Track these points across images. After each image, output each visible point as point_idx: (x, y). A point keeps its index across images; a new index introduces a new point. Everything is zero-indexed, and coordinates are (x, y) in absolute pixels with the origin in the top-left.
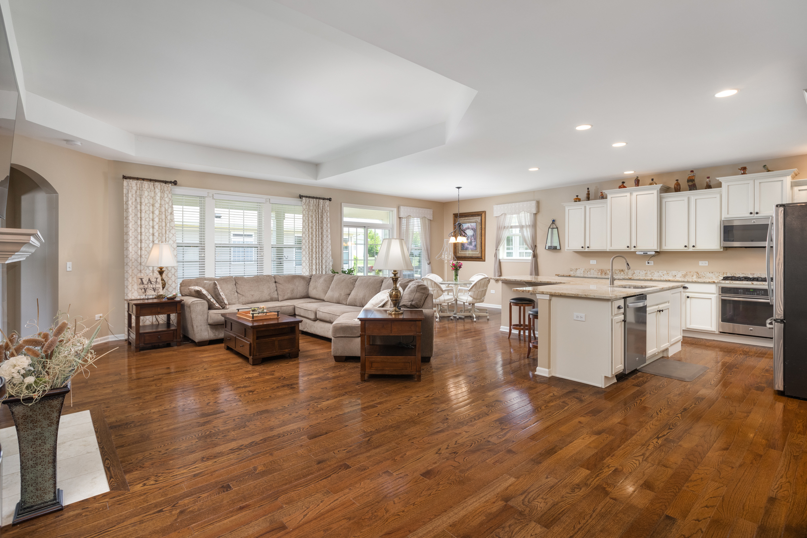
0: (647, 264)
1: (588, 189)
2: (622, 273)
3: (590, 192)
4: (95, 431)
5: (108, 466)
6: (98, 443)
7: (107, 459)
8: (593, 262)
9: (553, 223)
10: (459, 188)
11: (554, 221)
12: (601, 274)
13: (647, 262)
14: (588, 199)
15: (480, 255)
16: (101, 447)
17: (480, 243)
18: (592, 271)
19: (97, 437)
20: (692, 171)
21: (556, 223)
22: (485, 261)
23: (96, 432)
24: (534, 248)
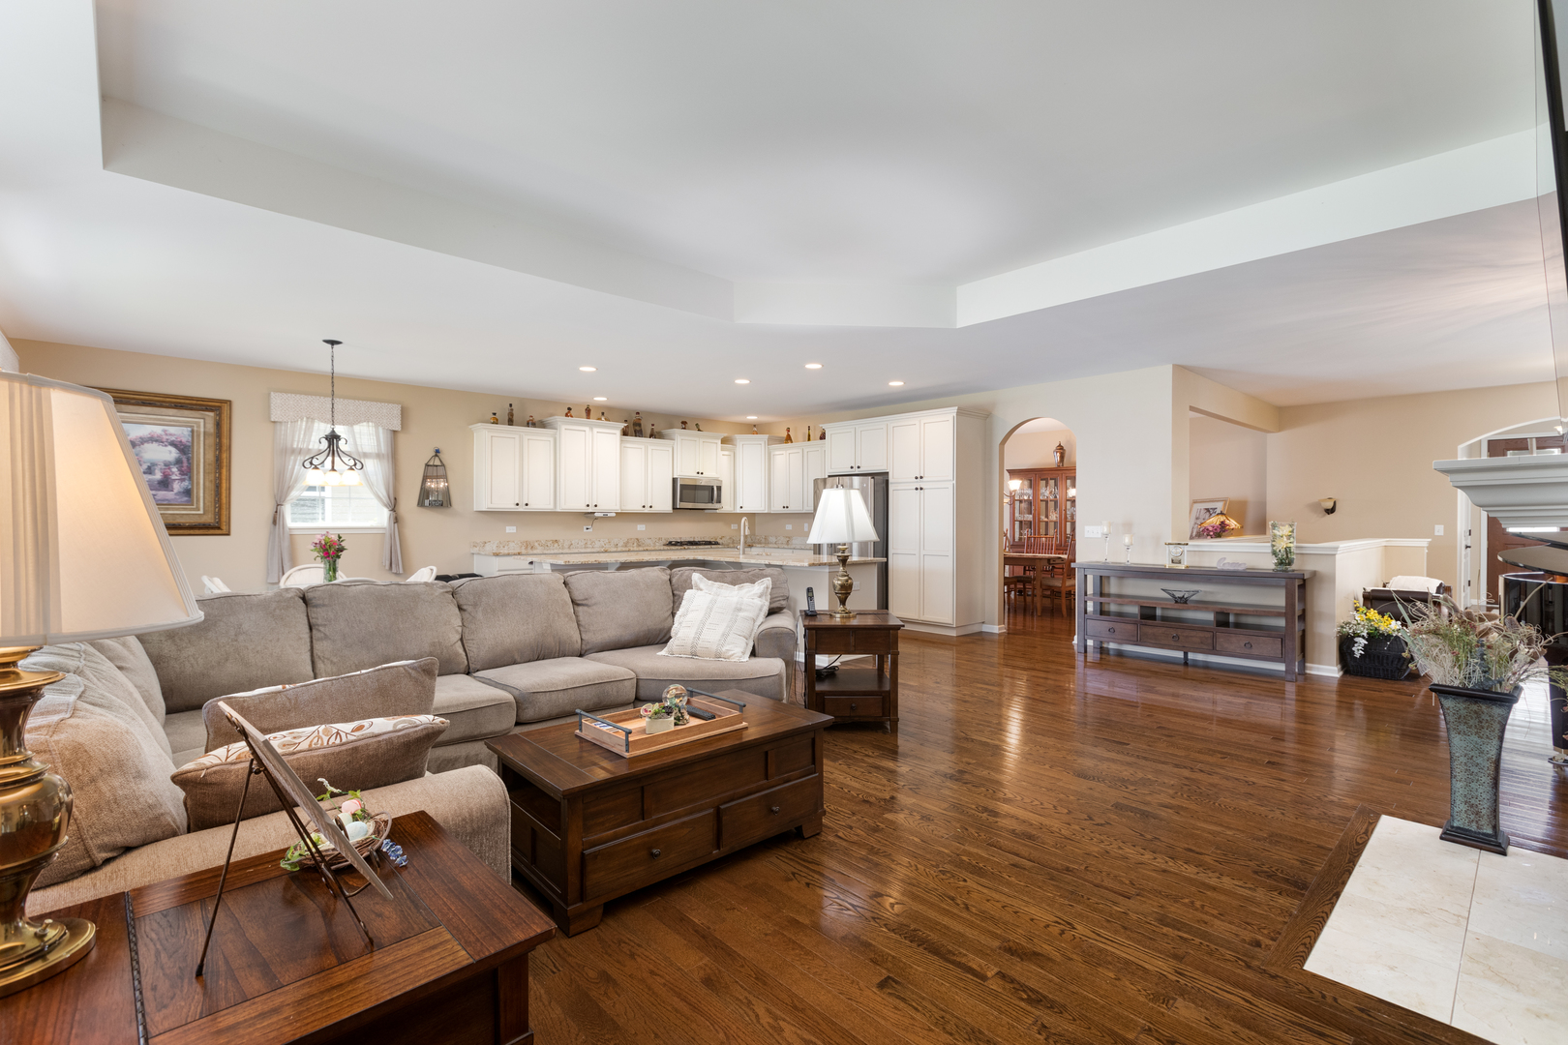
0: (585, 530)
1: (511, 405)
2: (556, 545)
3: (514, 412)
4: (1338, 898)
5: (1364, 836)
6: (1350, 873)
7: (1358, 844)
8: (511, 529)
9: (436, 455)
10: (333, 343)
11: (437, 451)
12: (526, 548)
13: (585, 528)
14: (511, 422)
15: (209, 519)
16: (1351, 864)
17: (211, 486)
18: (512, 544)
19: (1344, 883)
20: (638, 413)
21: (441, 455)
22: (228, 534)
23: (1338, 895)
24: (394, 506)
